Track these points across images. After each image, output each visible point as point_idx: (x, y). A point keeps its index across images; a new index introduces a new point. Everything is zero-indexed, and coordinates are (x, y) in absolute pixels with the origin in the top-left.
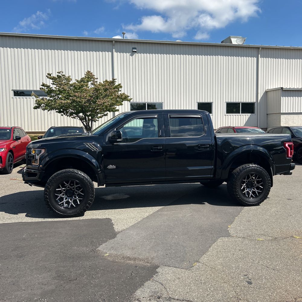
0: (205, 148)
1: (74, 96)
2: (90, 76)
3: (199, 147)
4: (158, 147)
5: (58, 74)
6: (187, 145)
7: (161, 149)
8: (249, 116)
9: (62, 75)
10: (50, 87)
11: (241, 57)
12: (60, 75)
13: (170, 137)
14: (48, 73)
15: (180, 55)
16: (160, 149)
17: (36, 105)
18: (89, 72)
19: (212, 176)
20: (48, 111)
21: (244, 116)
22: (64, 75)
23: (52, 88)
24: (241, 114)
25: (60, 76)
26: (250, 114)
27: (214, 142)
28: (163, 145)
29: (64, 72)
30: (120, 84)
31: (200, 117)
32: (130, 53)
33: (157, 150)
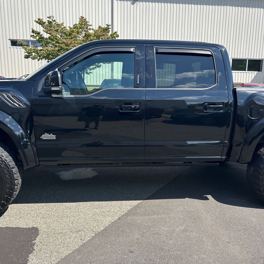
0: (215, 109)
1: (63, 43)
2: (83, 23)
3: (206, 108)
4: (131, 104)
5: (48, 19)
6: (188, 103)
7: (138, 109)
8: (256, 74)
9: (52, 20)
10: (41, 34)
11: (252, 8)
12: (51, 20)
13: (155, 88)
14: (39, 18)
15: (185, 4)
16: (135, 109)
17: (26, 54)
18: (82, 17)
19: (225, 157)
20: (38, 60)
21: (251, 74)
22: (54, 21)
23: (42, 35)
24: (247, 72)
25: (51, 22)
26: (257, 72)
27: (232, 99)
28: (140, 102)
29: (54, 17)
30: (116, 32)
31: (209, 53)
32: (131, 2)
33: (131, 110)
